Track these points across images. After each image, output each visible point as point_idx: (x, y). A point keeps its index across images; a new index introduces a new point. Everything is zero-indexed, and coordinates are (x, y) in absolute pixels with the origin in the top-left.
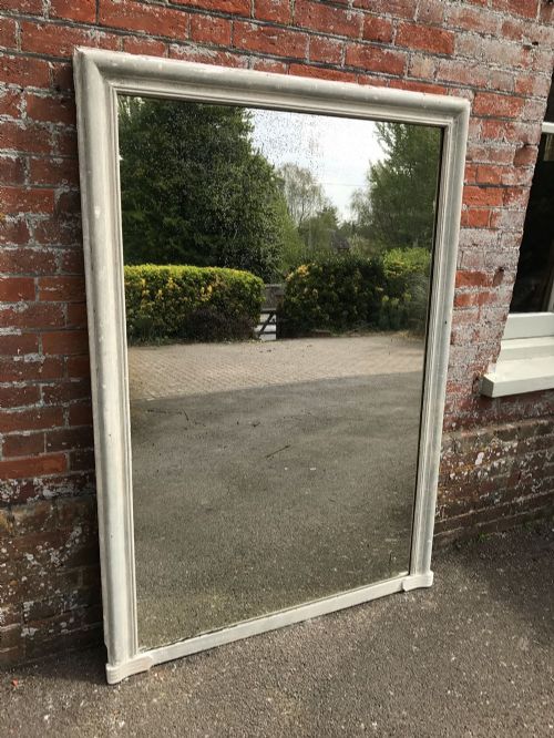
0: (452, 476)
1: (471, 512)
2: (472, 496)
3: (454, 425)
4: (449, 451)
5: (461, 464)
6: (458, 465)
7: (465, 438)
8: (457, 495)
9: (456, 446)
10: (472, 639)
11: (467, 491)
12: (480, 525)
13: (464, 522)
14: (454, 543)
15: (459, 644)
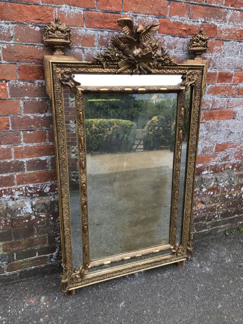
0: (227, 196)
1: (236, 216)
2: (237, 207)
3: (230, 167)
4: (226, 182)
5: (233, 190)
6: (231, 190)
7: (237, 175)
8: (229, 207)
9: (231, 179)
10: (232, 294)
11: (235, 205)
12: (241, 223)
13: (231, 221)
14: (225, 232)
15: (224, 297)
